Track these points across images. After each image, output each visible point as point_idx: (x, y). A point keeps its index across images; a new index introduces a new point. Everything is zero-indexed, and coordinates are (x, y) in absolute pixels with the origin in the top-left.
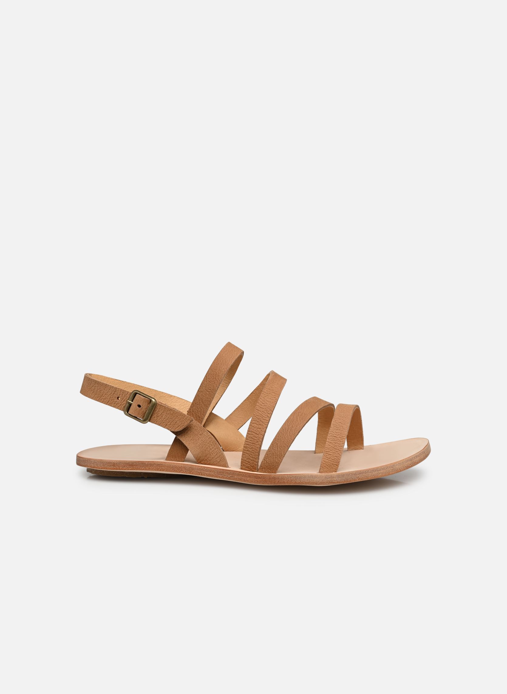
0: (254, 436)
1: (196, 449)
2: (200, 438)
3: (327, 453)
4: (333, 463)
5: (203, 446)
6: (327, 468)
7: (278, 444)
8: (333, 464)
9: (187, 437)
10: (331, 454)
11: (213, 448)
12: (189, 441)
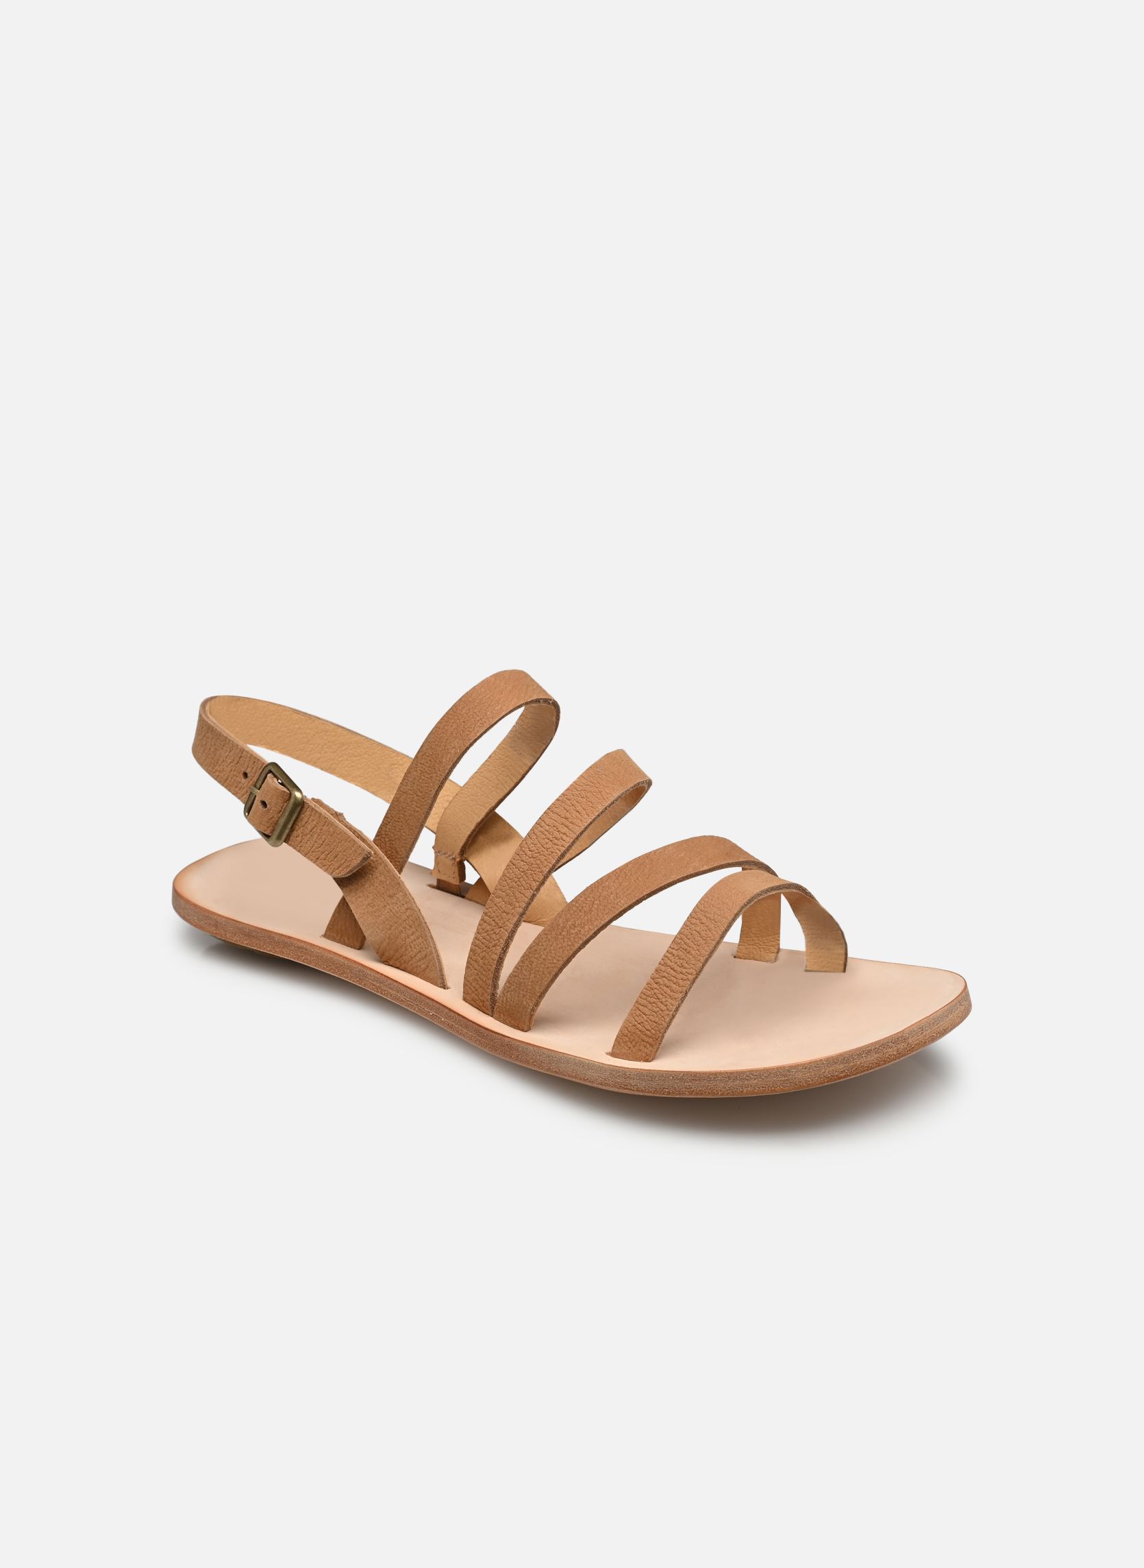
0: (493, 930)
1: (377, 930)
2: (388, 904)
3: (641, 1007)
4: (644, 1037)
5: (391, 926)
6: (630, 1048)
7: (533, 962)
8: (643, 1041)
9: (360, 897)
10: (648, 1013)
11: (413, 934)
12: (364, 907)
